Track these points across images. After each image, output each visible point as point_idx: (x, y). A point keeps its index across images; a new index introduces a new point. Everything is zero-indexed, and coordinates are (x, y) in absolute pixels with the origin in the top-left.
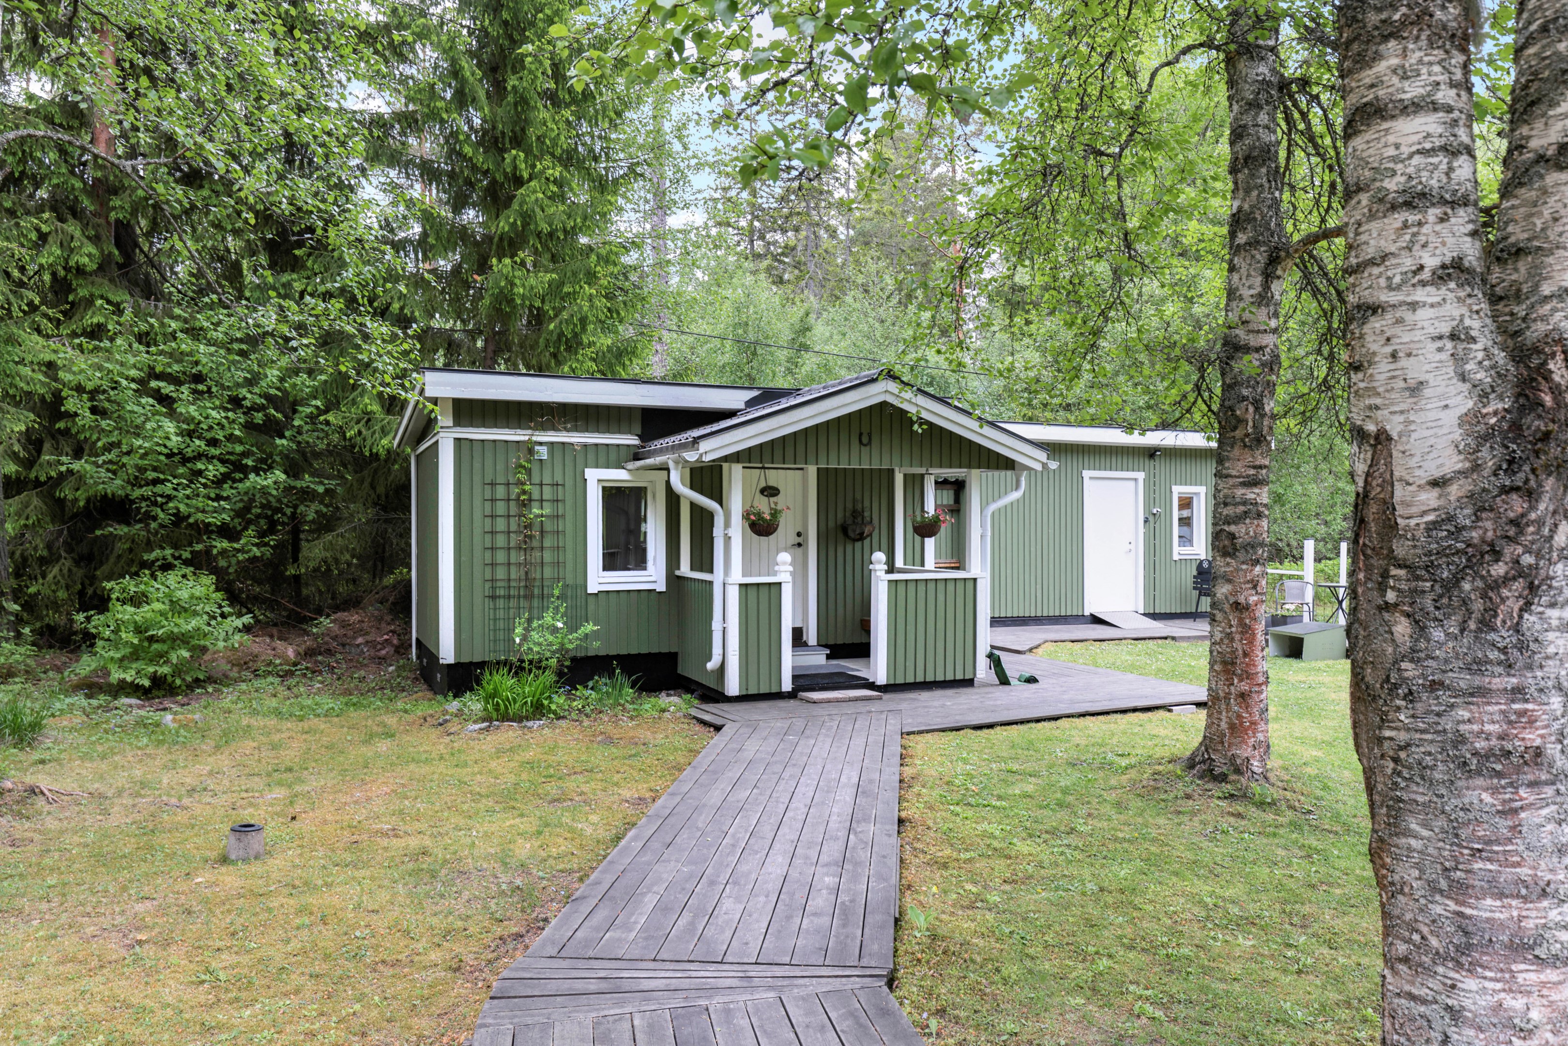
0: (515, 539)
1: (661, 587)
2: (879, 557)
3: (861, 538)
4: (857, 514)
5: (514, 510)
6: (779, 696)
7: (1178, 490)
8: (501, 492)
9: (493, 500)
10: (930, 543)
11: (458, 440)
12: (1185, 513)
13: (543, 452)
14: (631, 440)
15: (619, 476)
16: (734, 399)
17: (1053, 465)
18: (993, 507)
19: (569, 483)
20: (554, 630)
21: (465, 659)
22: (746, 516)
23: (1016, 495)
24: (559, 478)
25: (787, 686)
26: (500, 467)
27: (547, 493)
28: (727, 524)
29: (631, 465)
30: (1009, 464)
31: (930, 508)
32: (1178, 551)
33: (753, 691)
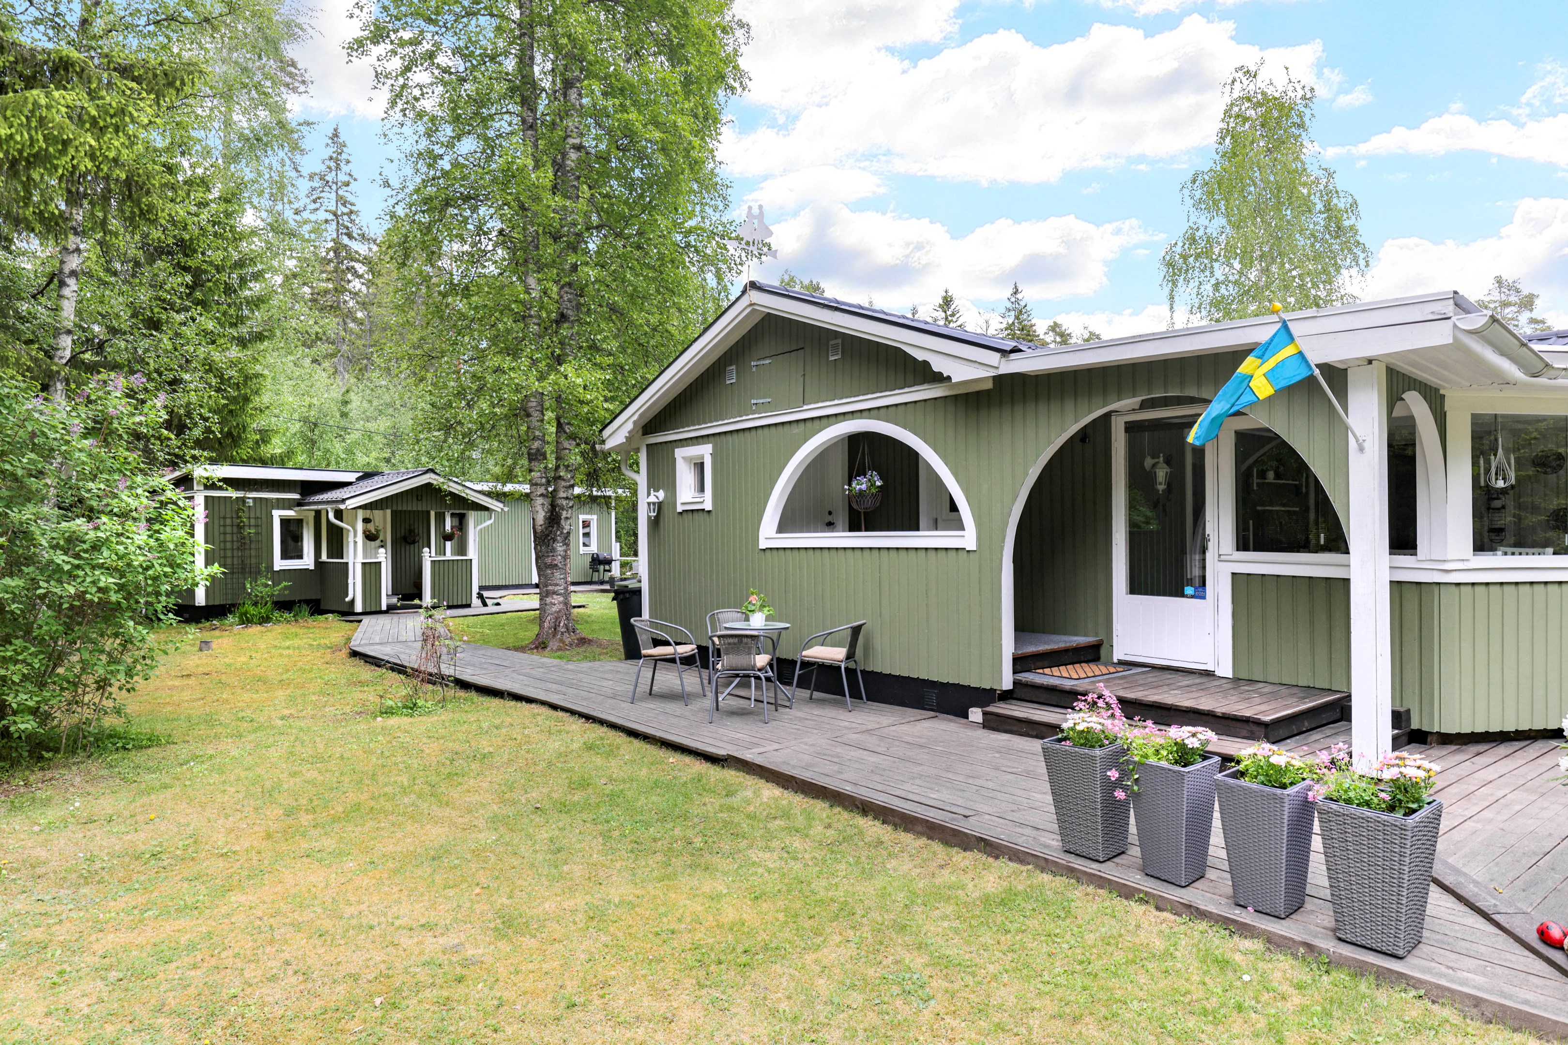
0: (235, 545)
1: (312, 567)
2: (426, 550)
3: (414, 542)
4: (411, 531)
5: (235, 530)
6: (381, 612)
7: (582, 517)
8: (228, 521)
9: (225, 526)
10: (448, 544)
11: (206, 497)
12: (587, 530)
13: (251, 503)
14: (296, 496)
15: (290, 513)
16: (351, 477)
17: (506, 509)
18: (479, 528)
19: (264, 516)
20: (266, 586)
21: (210, 604)
22: (364, 532)
23: (492, 521)
24: (258, 515)
25: (384, 608)
26: (228, 509)
27: (253, 522)
28: (355, 536)
29: (297, 509)
30: (486, 509)
31: (448, 527)
32: (582, 550)
33: (368, 610)
